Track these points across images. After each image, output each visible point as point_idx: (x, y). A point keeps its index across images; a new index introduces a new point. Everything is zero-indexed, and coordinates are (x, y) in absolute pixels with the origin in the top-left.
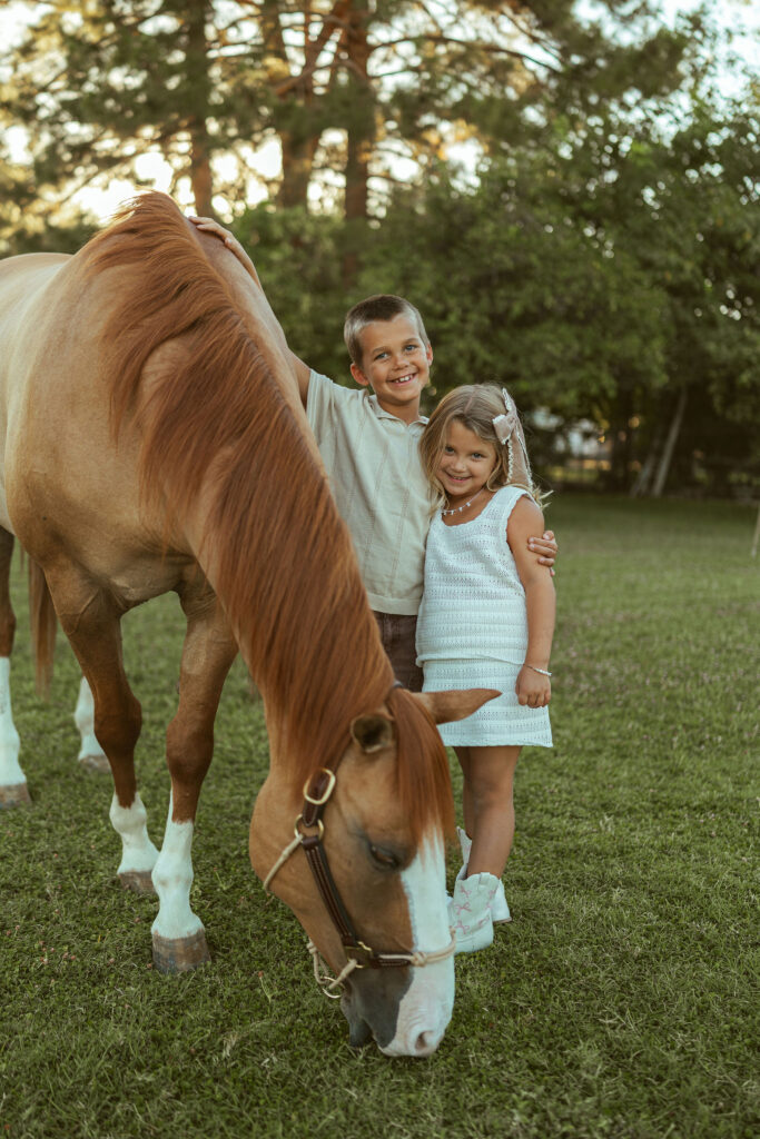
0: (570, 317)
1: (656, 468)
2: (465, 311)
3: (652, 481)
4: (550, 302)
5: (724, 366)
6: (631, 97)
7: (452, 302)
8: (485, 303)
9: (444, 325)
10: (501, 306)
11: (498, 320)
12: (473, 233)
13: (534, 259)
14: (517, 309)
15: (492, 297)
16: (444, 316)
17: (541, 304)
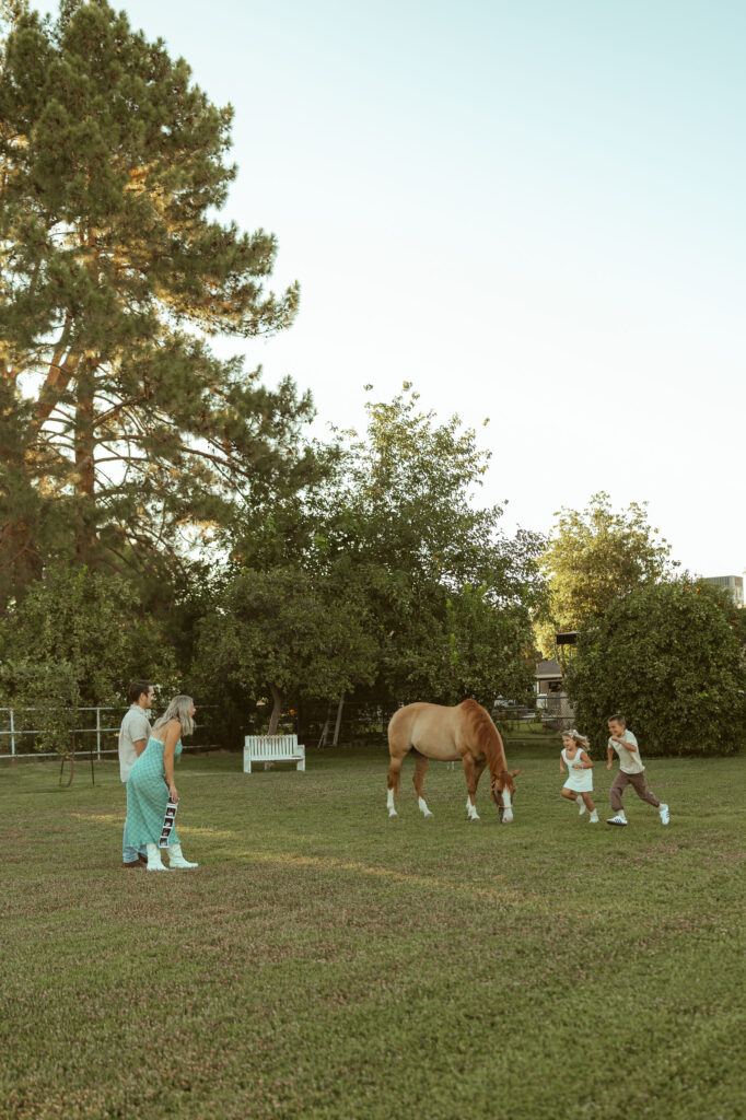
1: (332, 728)
2: (277, 652)
3: (330, 737)
4: (322, 646)
5: (392, 670)
7: (270, 649)
9: (268, 661)
13: (313, 625)
14: (306, 652)
15: (289, 643)
16: (266, 657)
17: (317, 648)
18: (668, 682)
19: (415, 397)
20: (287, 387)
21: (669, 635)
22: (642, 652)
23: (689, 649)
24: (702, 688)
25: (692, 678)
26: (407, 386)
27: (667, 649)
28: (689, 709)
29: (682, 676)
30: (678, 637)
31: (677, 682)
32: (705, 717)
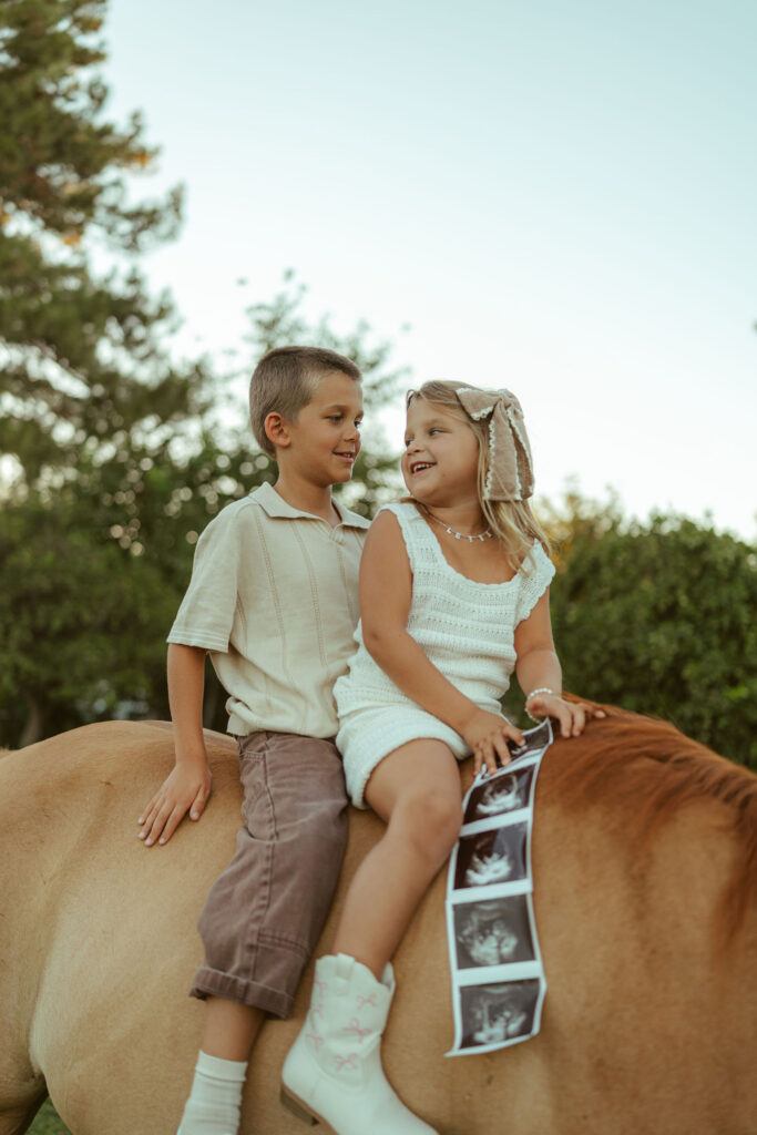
0: (106, 628)
2: (8, 627)
4: (87, 617)
6: (150, 422)
8: (26, 619)
10: (41, 622)
11: (39, 634)
12: (12, 560)
14: (57, 624)
15: (33, 612)
17: (78, 617)
18: (675, 669)
19: (303, 288)
20: (133, 281)
21: (673, 589)
22: (627, 618)
23: (708, 613)
24: (733, 682)
25: (717, 662)
26: (289, 275)
27: (669, 614)
28: (715, 719)
29: (698, 659)
30: (689, 593)
31: (689, 671)
32: (743, 731)
